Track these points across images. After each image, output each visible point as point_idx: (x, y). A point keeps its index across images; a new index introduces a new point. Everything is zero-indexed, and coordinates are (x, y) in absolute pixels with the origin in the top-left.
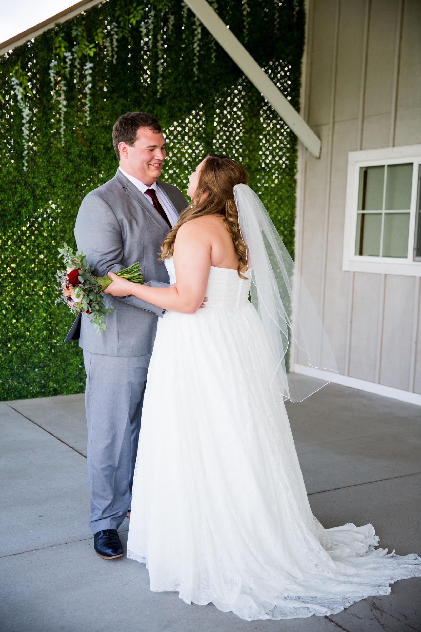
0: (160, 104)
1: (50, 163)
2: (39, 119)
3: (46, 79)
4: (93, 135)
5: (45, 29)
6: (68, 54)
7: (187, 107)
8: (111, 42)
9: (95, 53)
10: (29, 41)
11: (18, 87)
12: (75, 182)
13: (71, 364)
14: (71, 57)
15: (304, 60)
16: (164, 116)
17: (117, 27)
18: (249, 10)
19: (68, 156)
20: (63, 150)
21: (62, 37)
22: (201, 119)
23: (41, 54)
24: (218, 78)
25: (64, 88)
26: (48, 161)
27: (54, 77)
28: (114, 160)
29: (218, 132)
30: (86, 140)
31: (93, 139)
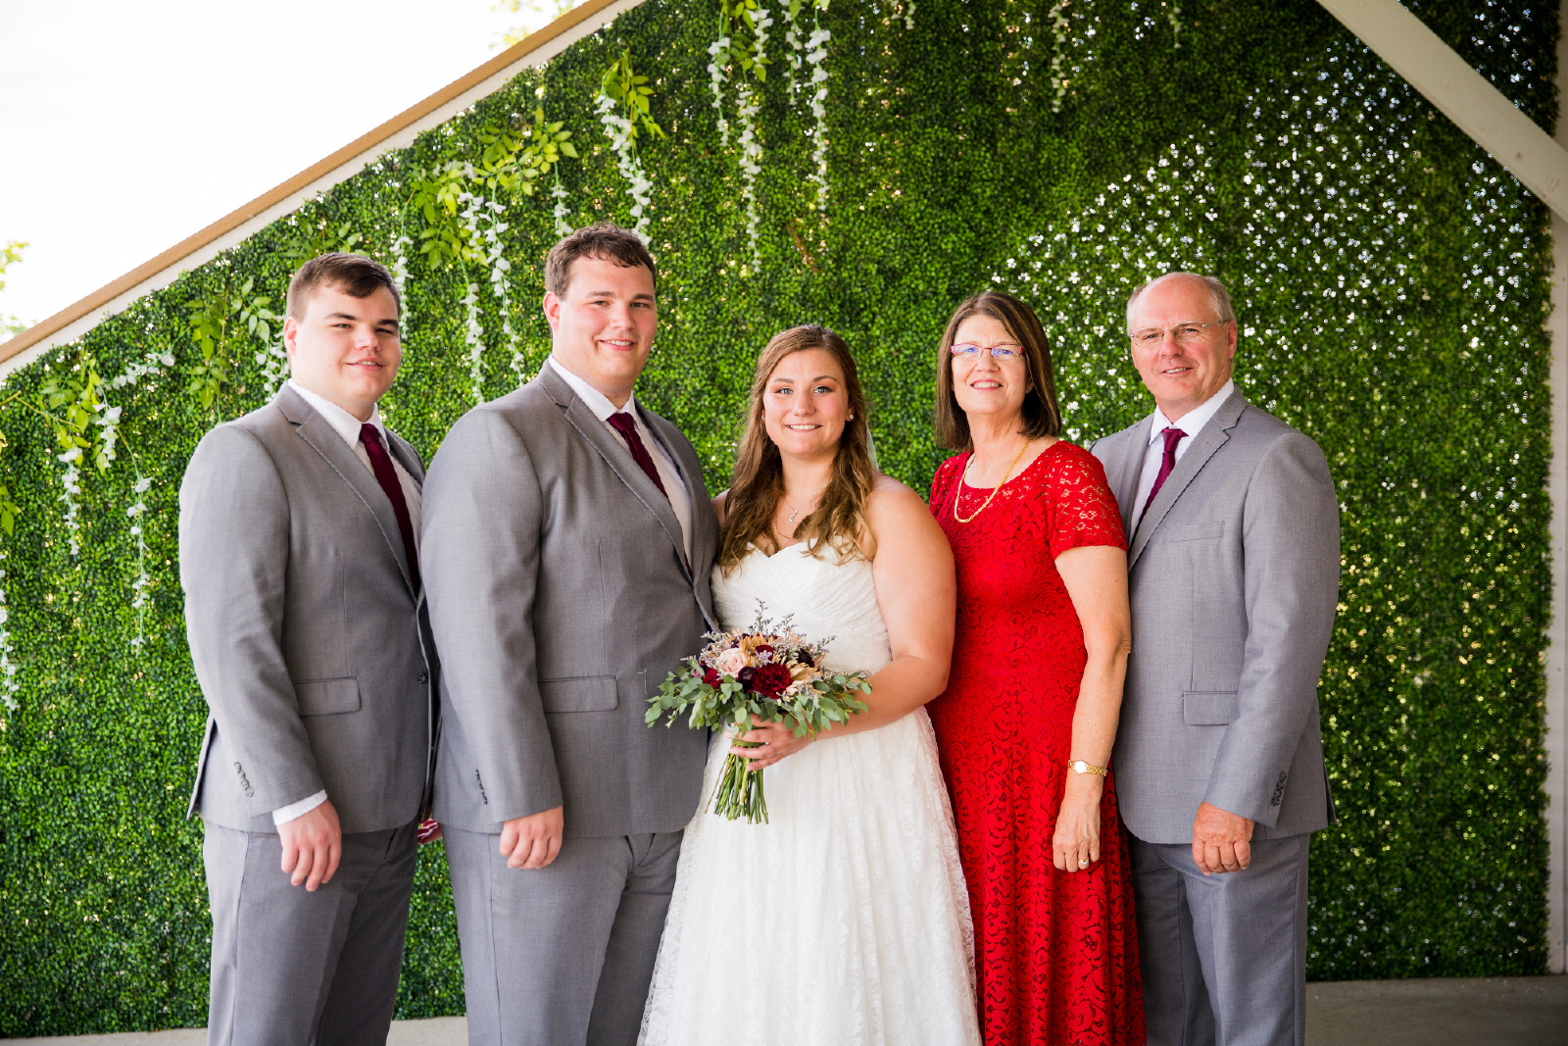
0: (1059, 132)
1: (715, 325)
3: (703, 92)
4: (846, 236)
6: (761, 15)
7: (1146, 135)
11: (614, 119)
14: (769, 22)
16: (1073, 167)
19: (772, 301)
20: (755, 284)
22: (1197, 167)
24: (1251, 38)
25: (753, 109)
27: (722, 83)
28: (912, 306)
29: (1259, 202)
31: (845, 249)
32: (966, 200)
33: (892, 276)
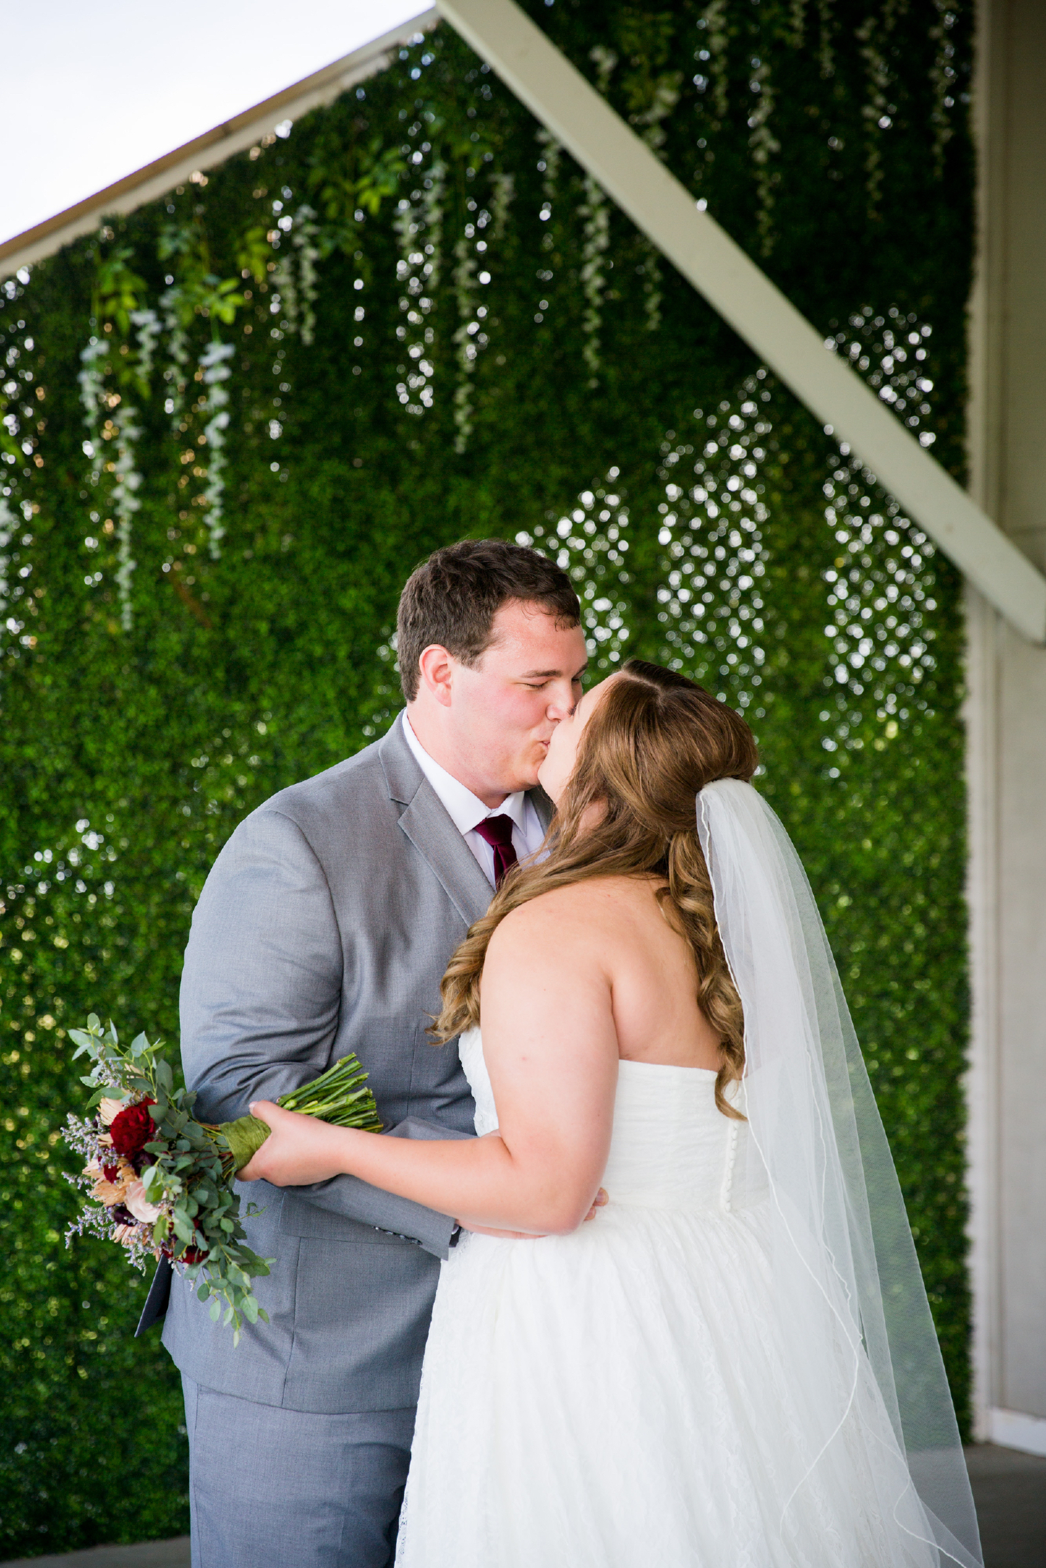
0: (466, 474)
1: (79, 691)
2: (43, 540)
3: (69, 405)
4: (234, 588)
5: (67, 236)
6: (145, 318)
7: (563, 482)
8: (296, 272)
9: (240, 312)
10: (12, 278)
12: (168, 755)
13: (149, 1423)
14: (155, 327)
15: (978, 305)
16: (484, 515)
17: (315, 222)
18: (773, 145)
19: (146, 664)
20: (125, 643)
21: (127, 262)
22: (613, 520)
23: (51, 320)
24: (670, 377)
25: (132, 432)
26: (74, 683)
27: (97, 396)
28: (306, 673)
29: (677, 564)
30: (208, 605)
31: (232, 601)
32: (365, 549)
33: (285, 638)
